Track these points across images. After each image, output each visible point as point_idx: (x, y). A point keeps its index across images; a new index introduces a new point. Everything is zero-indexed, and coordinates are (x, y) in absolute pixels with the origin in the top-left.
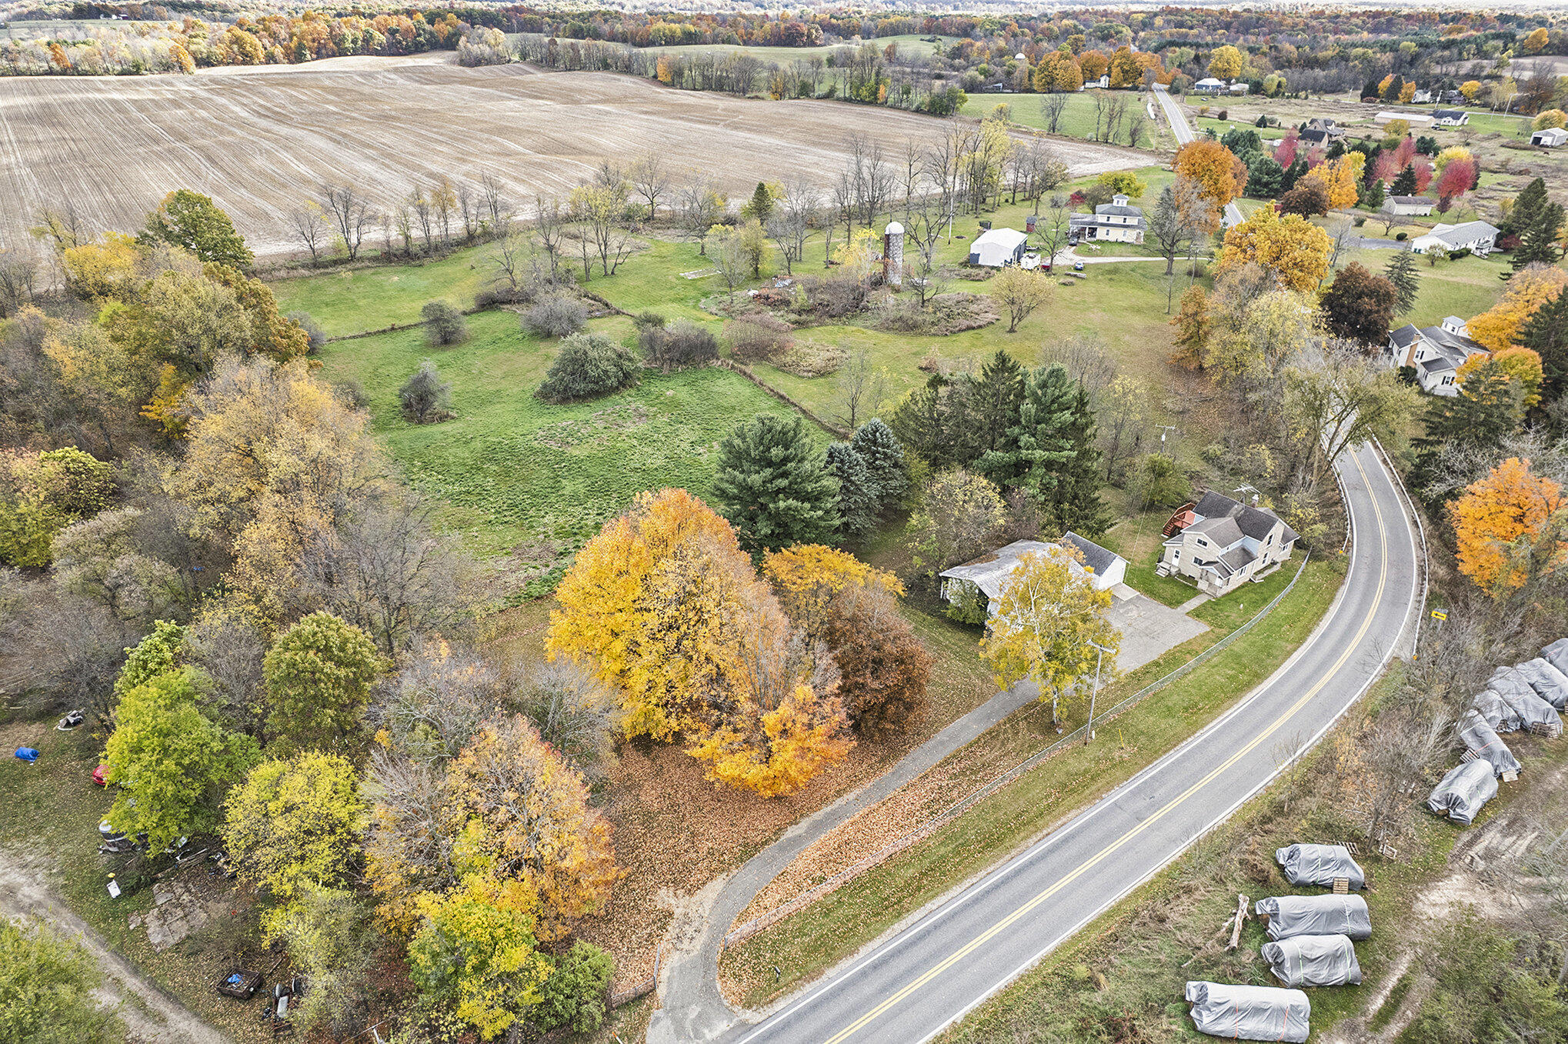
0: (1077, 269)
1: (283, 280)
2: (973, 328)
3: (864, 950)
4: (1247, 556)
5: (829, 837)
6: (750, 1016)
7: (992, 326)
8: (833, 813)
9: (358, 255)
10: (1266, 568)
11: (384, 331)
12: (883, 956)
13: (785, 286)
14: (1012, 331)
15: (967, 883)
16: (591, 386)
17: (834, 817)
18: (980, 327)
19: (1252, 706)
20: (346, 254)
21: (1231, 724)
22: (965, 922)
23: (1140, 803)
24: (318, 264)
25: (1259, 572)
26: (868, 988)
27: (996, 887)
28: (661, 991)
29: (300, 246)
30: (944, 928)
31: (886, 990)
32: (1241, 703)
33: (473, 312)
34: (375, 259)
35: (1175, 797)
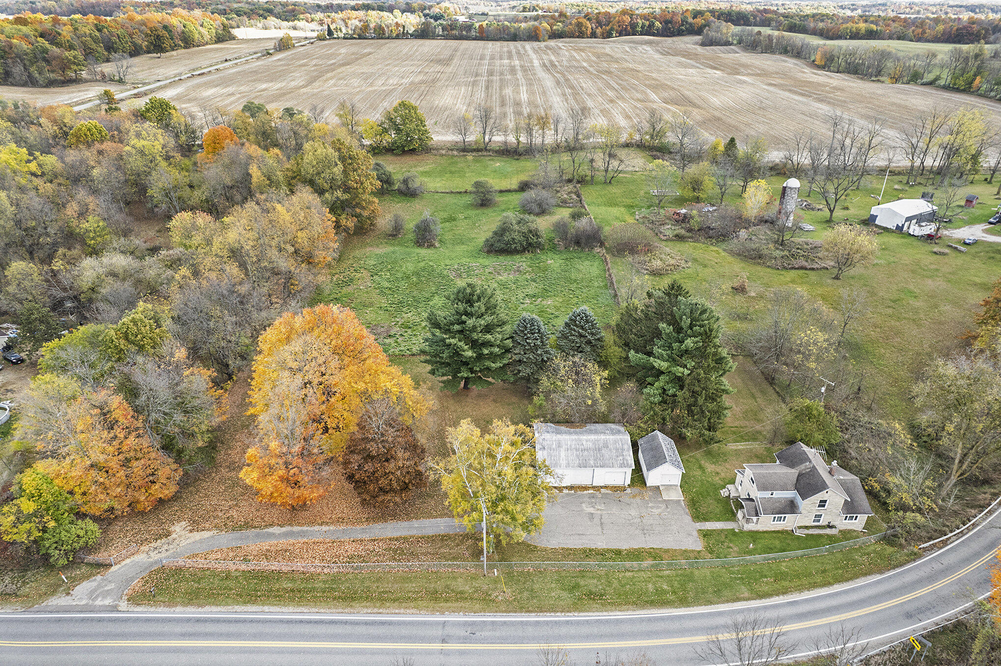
0: (965, 243)
1: (442, 155)
2: (806, 269)
3: (207, 608)
4: (791, 507)
5: (283, 542)
6: (123, 605)
7: (825, 271)
8: (303, 532)
9: (488, 148)
10: (812, 527)
11: (460, 193)
12: (209, 618)
13: (709, 211)
14: (837, 278)
15: (300, 609)
16: (503, 246)
17: (302, 534)
18: (813, 269)
19: (642, 620)
20: (482, 146)
21: (607, 622)
22: (267, 629)
23: (462, 632)
24: (465, 149)
25: (806, 527)
26: (178, 629)
27: (309, 622)
28: (114, 569)
29: (458, 138)
30: (254, 624)
31: (184, 636)
32: (638, 612)
33: (515, 191)
34: (496, 152)
35: (491, 643)
